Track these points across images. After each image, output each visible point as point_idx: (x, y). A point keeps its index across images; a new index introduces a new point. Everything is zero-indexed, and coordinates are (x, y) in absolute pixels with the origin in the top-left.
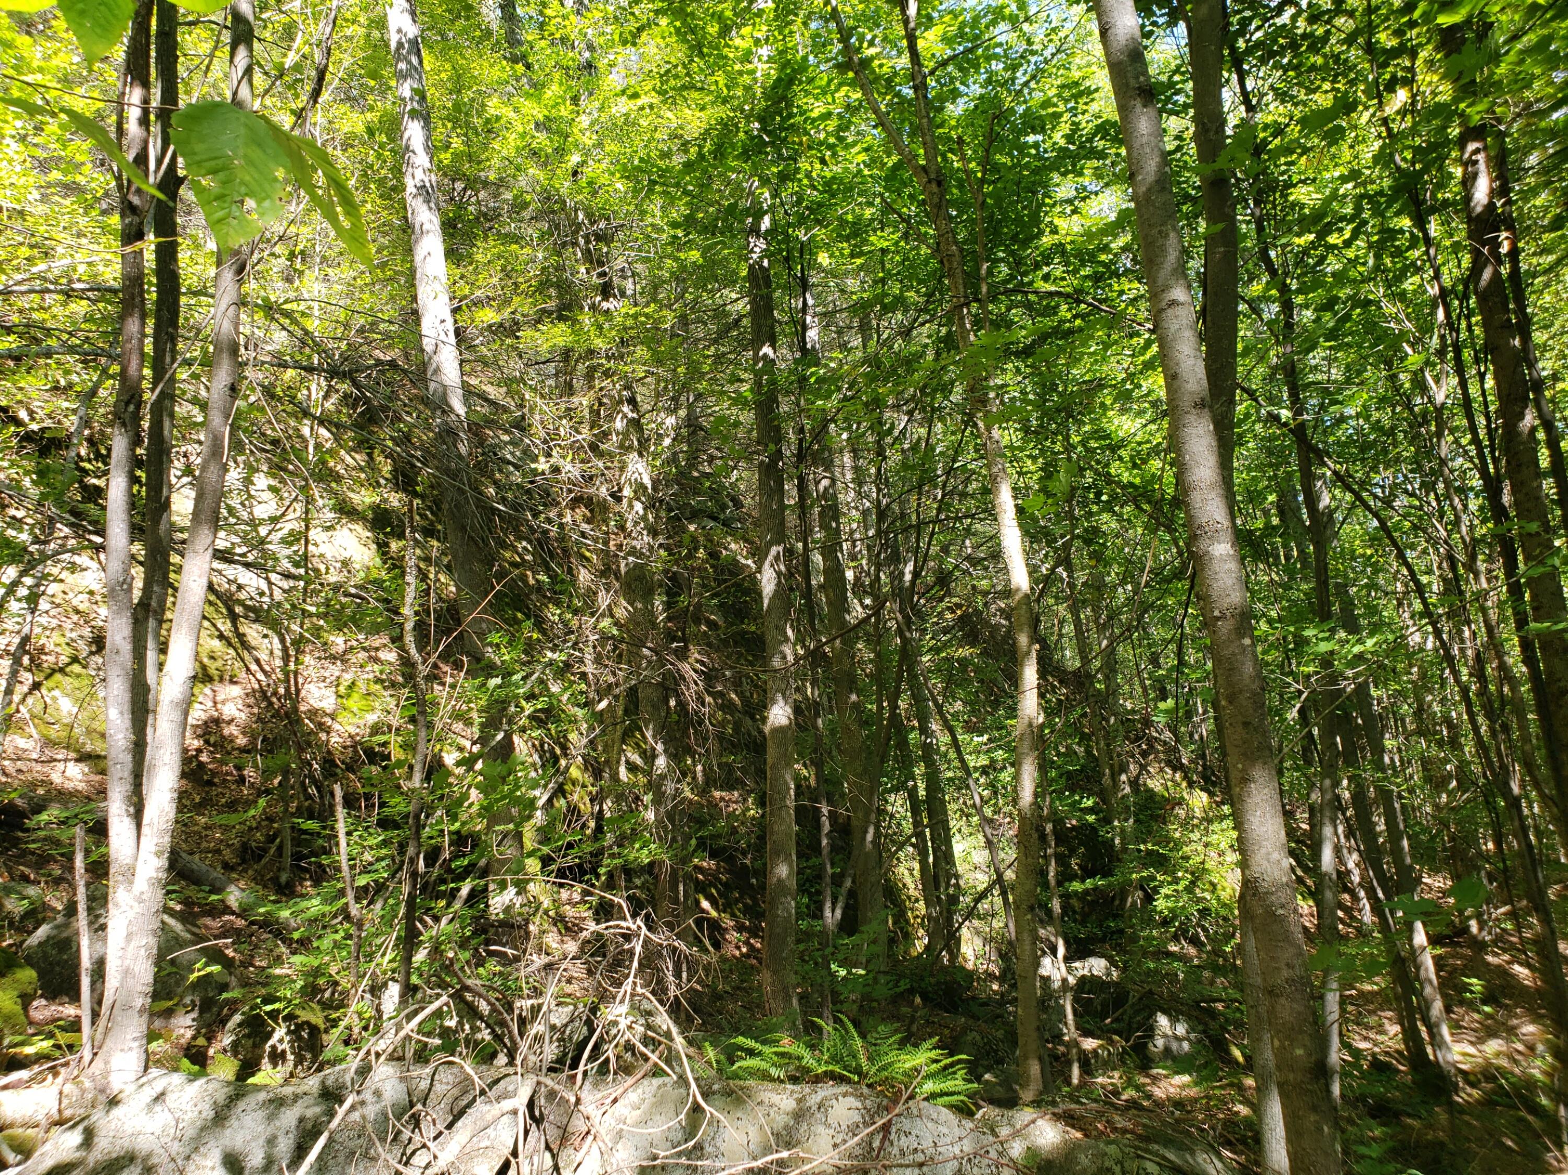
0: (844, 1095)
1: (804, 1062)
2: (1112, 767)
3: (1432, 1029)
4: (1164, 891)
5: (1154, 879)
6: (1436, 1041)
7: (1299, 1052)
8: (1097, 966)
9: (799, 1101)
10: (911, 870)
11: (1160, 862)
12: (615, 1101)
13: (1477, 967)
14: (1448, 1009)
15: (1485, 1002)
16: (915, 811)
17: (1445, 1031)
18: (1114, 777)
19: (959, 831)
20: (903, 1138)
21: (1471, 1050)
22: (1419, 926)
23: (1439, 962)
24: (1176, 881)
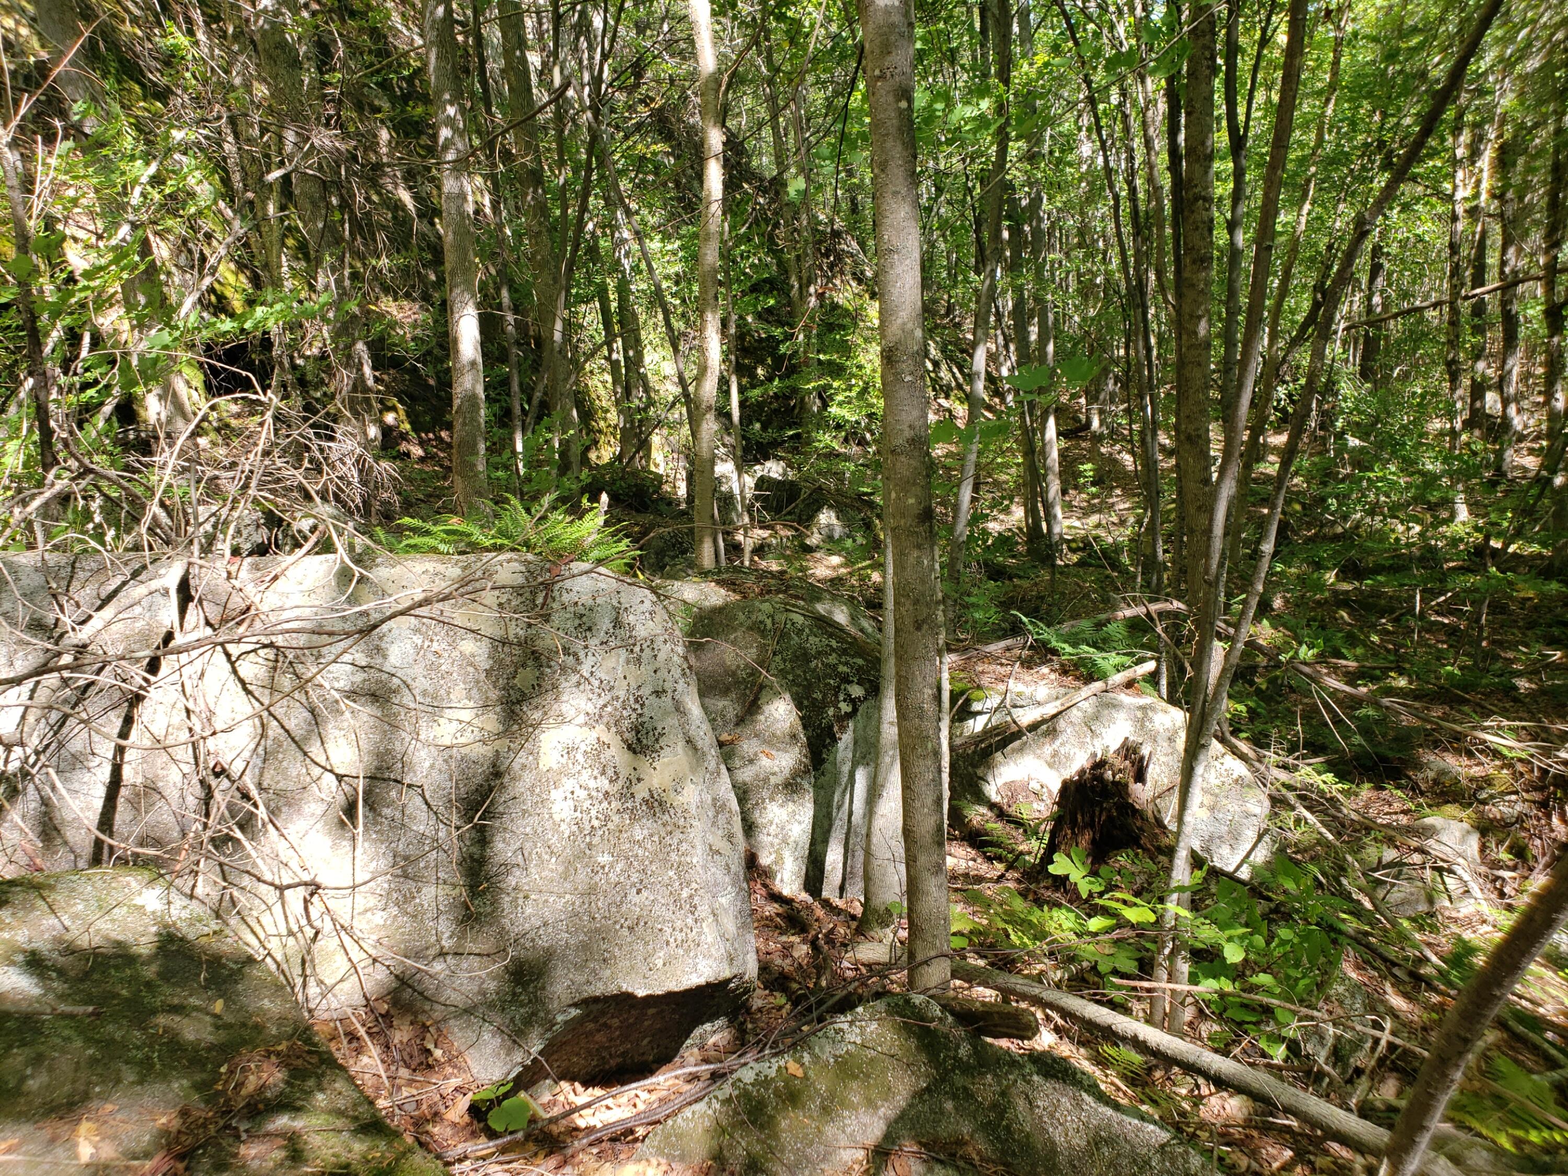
0: (509, 561)
1: (473, 538)
2: (800, 279)
3: (1048, 507)
4: (840, 398)
5: (831, 387)
6: (1050, 517)
7: (911, 501)
8: (774, 469)
9: (464, 568)
10: (604, 382)
11: (837, 370)
12: (276, 578)
13: (1093, 455)
14: (1064, 492)
15: (1094, 484)
16: (607, 324)
17: (1058, 511)
18: (804, 287)
19: (651, 343)
20: (565, 595)
21: (1077, 524)
22: (1051, 422)
23: (1063, 454)
24: (850, 388)
